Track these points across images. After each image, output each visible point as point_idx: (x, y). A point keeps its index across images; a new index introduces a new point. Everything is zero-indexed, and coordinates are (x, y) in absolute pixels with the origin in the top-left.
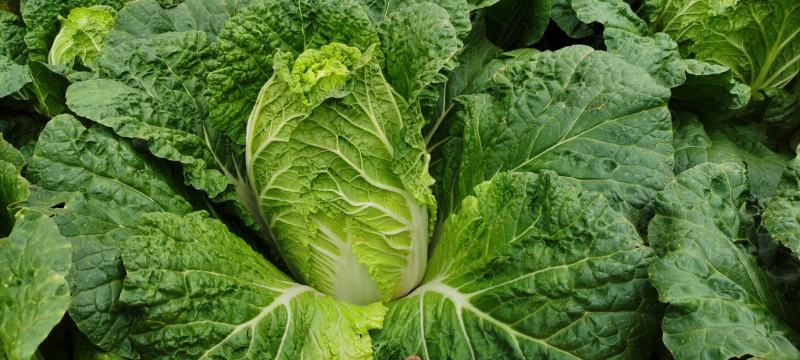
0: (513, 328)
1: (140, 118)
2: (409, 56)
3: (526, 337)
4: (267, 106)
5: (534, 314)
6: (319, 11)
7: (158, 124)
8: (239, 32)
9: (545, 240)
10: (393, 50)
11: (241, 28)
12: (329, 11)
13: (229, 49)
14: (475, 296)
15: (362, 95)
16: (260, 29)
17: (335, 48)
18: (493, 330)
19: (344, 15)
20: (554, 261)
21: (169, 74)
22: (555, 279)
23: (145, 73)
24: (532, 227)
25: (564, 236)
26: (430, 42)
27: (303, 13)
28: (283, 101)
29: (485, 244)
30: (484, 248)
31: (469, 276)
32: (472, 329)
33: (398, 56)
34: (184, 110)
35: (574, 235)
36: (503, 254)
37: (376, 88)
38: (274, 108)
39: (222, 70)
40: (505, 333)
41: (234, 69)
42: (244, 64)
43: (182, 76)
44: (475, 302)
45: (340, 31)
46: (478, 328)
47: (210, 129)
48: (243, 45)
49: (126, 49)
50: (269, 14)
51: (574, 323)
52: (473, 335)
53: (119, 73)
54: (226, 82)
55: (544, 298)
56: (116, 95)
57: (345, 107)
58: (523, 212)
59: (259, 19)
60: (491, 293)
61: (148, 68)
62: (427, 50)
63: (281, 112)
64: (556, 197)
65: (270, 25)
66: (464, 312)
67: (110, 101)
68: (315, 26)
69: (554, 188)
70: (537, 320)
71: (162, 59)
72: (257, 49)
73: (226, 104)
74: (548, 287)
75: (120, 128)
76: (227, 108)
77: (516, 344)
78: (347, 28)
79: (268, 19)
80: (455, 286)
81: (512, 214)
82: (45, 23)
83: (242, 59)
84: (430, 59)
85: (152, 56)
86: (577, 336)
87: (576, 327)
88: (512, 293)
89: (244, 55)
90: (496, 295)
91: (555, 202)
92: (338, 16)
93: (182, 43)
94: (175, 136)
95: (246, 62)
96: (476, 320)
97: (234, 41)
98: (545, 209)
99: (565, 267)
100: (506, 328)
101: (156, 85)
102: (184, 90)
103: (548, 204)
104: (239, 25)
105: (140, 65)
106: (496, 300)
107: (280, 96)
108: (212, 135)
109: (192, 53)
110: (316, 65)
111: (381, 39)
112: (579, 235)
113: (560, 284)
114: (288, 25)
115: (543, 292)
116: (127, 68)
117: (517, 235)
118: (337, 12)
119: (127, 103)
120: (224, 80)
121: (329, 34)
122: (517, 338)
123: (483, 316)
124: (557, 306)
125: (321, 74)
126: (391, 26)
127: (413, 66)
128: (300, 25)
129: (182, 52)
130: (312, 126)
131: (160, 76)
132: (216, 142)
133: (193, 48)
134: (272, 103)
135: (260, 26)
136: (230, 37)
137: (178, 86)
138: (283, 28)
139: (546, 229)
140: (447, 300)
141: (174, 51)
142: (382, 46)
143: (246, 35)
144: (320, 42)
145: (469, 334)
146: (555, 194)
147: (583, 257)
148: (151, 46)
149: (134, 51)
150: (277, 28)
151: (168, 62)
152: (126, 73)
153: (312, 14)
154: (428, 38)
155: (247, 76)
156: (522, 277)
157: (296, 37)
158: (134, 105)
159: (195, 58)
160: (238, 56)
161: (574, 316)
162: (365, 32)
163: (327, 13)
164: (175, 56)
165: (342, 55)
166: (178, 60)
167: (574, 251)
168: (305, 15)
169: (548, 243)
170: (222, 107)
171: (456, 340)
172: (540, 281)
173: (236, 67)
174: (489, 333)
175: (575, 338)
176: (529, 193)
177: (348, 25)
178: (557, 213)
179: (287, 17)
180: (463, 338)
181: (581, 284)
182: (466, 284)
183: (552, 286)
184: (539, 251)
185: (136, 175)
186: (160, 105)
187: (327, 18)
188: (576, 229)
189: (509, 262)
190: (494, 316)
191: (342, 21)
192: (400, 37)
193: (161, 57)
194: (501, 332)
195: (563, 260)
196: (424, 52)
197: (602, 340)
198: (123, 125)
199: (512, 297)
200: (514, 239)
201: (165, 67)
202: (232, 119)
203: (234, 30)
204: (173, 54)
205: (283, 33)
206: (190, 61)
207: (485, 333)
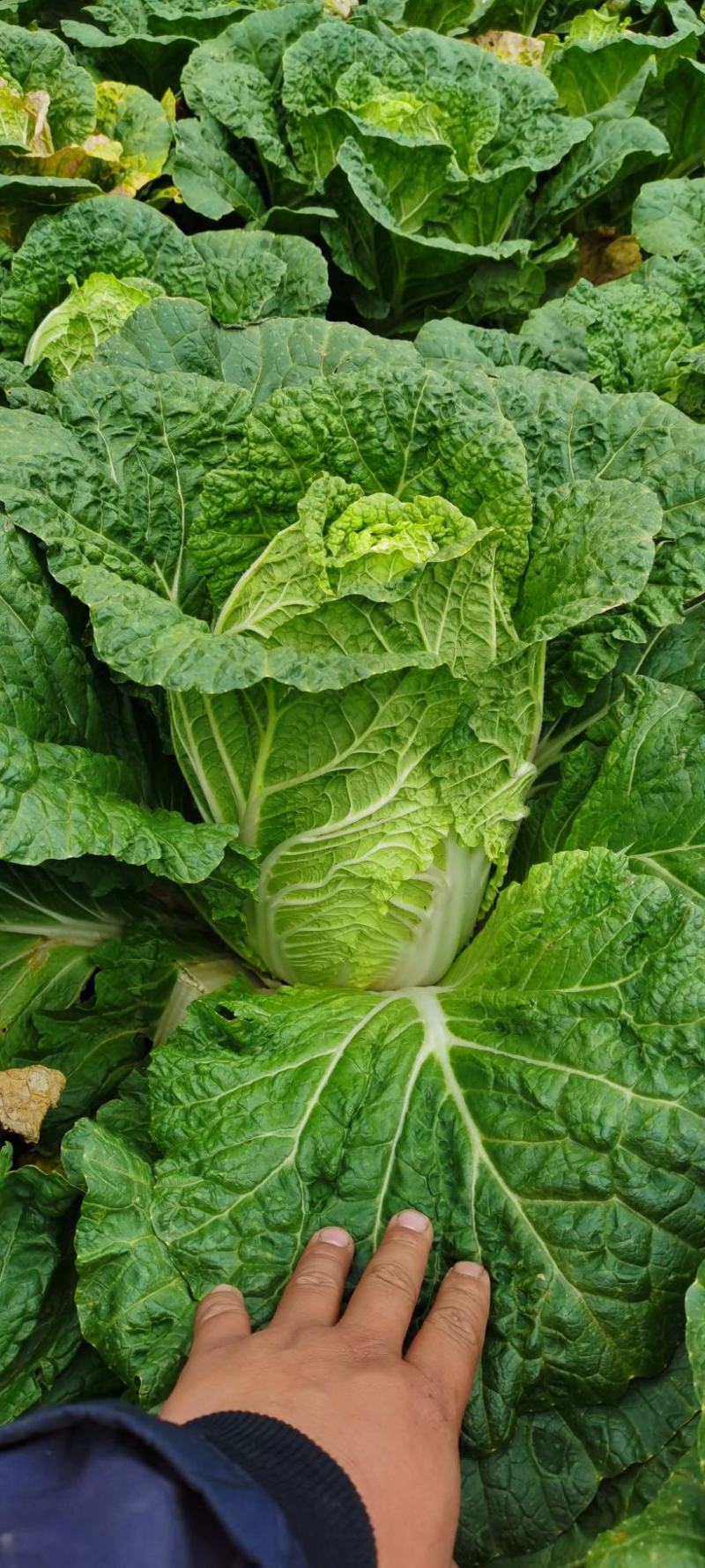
0: (485, 1144)
1: (63, 504)
2: (559, 572)
3: (495, 1173)
4: (268, 564)
5: (530, 1146)
6: (448, 430)
7: (93, 525)
8: (289, 418)
9: (624, 1024)
10: (546, 549)
11: (295, 411)
12: (463, 434)
13: (260, 441)
14: (463, 1048)
15: (434, 611)
16: (328, 425)
17: (437, 507)
18: (452, 1124)
19: (487, 454)
20: (617, 1072)
21: (159, 447)
22: (596, 1109)
23: (120, 430)
24: (615, 984)
25: (656, 1039)
26: (600, 562)
27: (419, 421)
28: (294, 567)
29: (529, 966)
30: (523, 973)
31: (476, 1009)
32: (422, 1095)
33: (548, 563)
34: (156, 517)
35: (676, 1047)
36: (540, 1006)
37: (470, 607)
38: (278, 574)
39: (234, 472)
40: (468, 1144)
41: (255, 479)
42: (277, 475)
43: (181, 458)
44: (457, 1057)
45: (470, 479)
46: (431, 1101)
47: (189, 565)
48: (288, 442)
49: (105, 379)
50: (355, 403)
51: (585, 1202)
52: (417, 1106)
53: (76, 415)
54: (234, 497)
55: (561, 1129)
56: (42, 452)
57: (388, 621)
58: (611, 949)
59: (336, 406)
60: (486, 1060)
61: (130, 423)
62: (588, 574)
63: (282, 584)
64: (680, 961)
65: (351, 424)
66: (430, 1062)
67: (28, 458)
68: (431, 454)
69: (686, 942)
70: (530, 1158)
71: (159, 417)
72: (310, 457)
73: (222, 533)
74: (577, 1114)
75: (16, 508)
76: (223, 540)
77: (473, 1177)
78: (483, 479)
79: (351, 411)
80: (448, 1013)
81: (592, 941)
82: (43, 282)
83: (275, 466)
84: (584, 596)
85: (143, 406)
86: (574, 1228)
87: (584, 1211)
88: (515, 1085)
89: (283, 460)
90: (491, 1071)
91: (675, 968)
92: (475, 450)
93: (205, 400)
94: (107, 556)
95: (283, 474)
96: (439, 1087)
97: (275, 430)
98: (650, 968)
99: (629, 1094)
100: (475, 1136)
101: (129, 457)
102: (174, 483)
103: (661, 965)
104: (297, 404)
105: (118, 413)
106: (485, 1077)
107: (293, 558)
108: (188, 577)
109: (214, 423)
110: (385, 526)
111: (536, 521)
112: (684, 1053)
113: (600, 1123)
114: (382, 434)
115: (565, 1118)
116: (95, 412)
117: (584, 984)
118: (476, 443)
119: (54, 472)
120: (231, 490)
121: (450, 476)
122: (482, 1166)
123: (453, 1089)
124: (573, 1157)
125: (385, 545)
126: (563, 506)
127: (555, 595)
128: (405, 442)
129: (197, 415)
130: (316, 630)
131: (142, 444)
132: (189, 591)
133: (220, 416)
134: (279, 563)
135: (331, 418)
136: (270, 421)
137: (165, 472)
138: (370, 437)
139: (635, 1004)
140: (419, 1026)
141: (185, 409)
142: (533, 533)
143: (299, 428)
144: (430, 485)
145: (412, 1101)
146: (681, 954)
147: (669, 1097)
148: (150, 387)
149: (119, 387)
150: (360, 432)
151: (167, 426)
152: (89, 419)
153: (434, 429)
154: (600, 554)
155: (275, 498)
156: (551, 1065)
157: (388, 460)
158: (62, 479)
159: (215, 433)
160: (271, 459)
161: (589, 1191)
162: (510, 497)
163: (458, 437)
164: (183, 419)
165: (445, 524)
166: (185, 427)
167: (658, 1077)
168: (421, 428)
169: (625, 1030)
170: (212, 536)
171: (386, 1097)
172: (570, 1096)
173: (260, 475)
174: (443, 1123)
175: (568, 1228)
176: (637, 919)
177: (485, 474)
178: (667, 990)
179: (385, 420)
180: (399, 1102)
181: (636, 1145)
182: (467, 1019)
183: (586, 1119)
184: (601, 1037)
185: (22, 586)
186: (113, 493)
187: (456, 446)
188: (685, 1040)
189: (542, 1026)
190: (471, 1102)
191: (479, 462)
192: (567, 531)
193: (158, 412)
194: (462, 1139)
195: (633, 1080)
196: (582, 576)
197: (611, 1258)
198: (24, 505)
199: (513, 1091)
200: (577, 988)
201: (158, 432)
202: (222, 563)
203: (281, 410)
204: (180, 414)
205: (367, 445)
206: (206, 436)
207: (437, 1119)
